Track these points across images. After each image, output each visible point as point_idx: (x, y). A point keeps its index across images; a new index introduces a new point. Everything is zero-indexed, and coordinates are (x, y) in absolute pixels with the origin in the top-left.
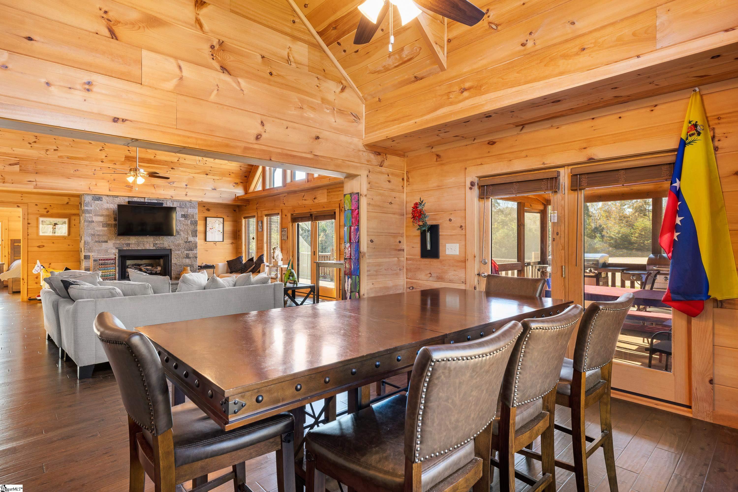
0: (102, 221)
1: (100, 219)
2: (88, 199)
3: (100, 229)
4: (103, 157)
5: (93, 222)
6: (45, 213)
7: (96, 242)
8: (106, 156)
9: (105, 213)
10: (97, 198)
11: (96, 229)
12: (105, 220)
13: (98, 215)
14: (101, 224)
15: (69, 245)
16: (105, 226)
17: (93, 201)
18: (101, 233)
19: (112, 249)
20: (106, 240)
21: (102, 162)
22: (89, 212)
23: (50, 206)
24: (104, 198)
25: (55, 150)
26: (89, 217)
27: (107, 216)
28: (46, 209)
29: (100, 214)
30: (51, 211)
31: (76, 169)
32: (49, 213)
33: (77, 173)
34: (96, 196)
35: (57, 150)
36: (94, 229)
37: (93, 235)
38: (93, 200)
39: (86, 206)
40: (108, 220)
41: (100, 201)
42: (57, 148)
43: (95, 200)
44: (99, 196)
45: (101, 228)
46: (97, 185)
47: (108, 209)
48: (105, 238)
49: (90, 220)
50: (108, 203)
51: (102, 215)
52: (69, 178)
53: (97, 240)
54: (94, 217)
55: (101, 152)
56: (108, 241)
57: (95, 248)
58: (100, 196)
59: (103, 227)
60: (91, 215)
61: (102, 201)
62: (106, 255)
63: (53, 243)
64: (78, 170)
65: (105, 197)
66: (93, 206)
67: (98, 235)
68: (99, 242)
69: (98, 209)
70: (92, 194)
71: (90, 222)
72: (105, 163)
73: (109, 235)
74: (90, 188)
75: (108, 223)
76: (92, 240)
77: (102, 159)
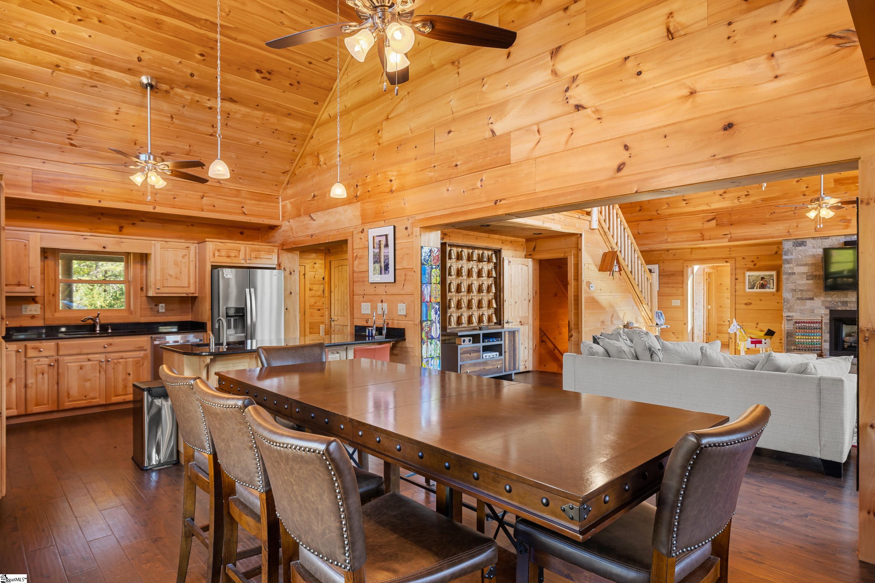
0: (806, 271)
1: (804, 269)
2: (787, 245)
3: (803, 283)
4: (804, 189)
5: (794, 273)
6: (752, 266)
7: (798, 299)
8: (807, 187)
9: (810, 261)
10: (799, 243)
11: (798, 282)
12: (810, 271)
13: (801, 265)
14: (805, 276)
15: (778, 303)
16: (810, 278)
17: (794, 248)
18: (805, 288)
19: (820, 308)
20: (811, 297)
21: (804, 195)
22: (788, 262)
23: (758, 258)
24: (809, 242)
25: (746, 195)
26: (790, 268)
27: (812, 264)
28: (753, 261)
29: (804, 263)
30: (759, 264)
31: (772, 211)
32: (756, 266)
33: (773, 216)
34: (798, 240)
35: (748, 195)
36: (795, 283)
37: (794, 290)
38: (793, 246)
39: (785, 255)
40: (814, 270)
41: (804, 246)
42: (747, 193)
43: (797, 246)
44: (801, 240)
45: (805, 281)
46: (799, 226)
47: (814, 256)
48: (810, 294)
49: (790, 271)
50: (814, 247)
51: (806, 265)
52: (764, 224)
53: (799, 296)
54: (795, 268)
55: (799, 183)
56: (815, 298)
57: (796, 307)
58: (803, 240)
59: (807, 280)
60: (791, 265)
61: (806, 246)
62: (811, 317)
63: (761, 300)
64: (774, 212)
65: (810, 240)
66: (794, 254)
67: (801, 290)
68: (802, 299)
69: (800, 257)
70: (793, 239)
71: (790, 274)
72: (808, 196)
73: (816, 291)
74: (789, 232)
75: (814, 274)
76: (793, 297)
77: (803, 192)
